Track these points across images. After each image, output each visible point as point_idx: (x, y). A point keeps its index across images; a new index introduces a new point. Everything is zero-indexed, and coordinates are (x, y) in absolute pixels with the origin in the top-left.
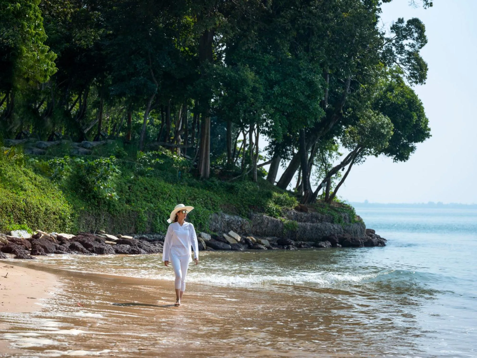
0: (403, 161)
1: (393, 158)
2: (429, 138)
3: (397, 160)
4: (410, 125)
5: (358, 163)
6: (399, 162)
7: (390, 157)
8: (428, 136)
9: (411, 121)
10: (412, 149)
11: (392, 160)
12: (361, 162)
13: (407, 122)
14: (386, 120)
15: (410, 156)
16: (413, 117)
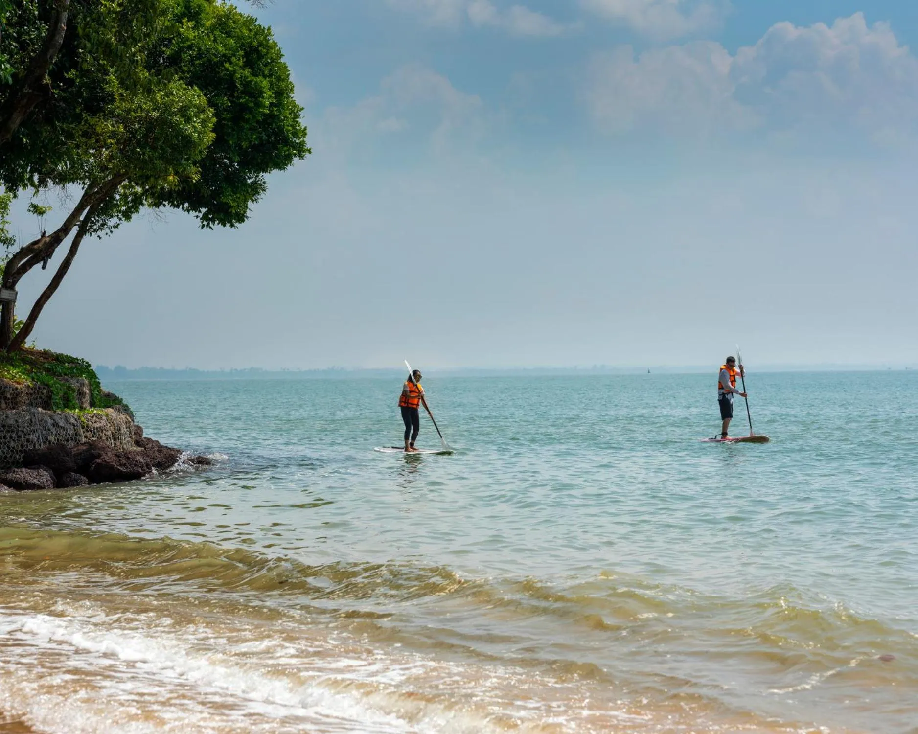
0: (228, 225)
1: (201, 215)
2: (301, 157)
3: (213, 222)
4: (254, 117)
5: (99, 233)
6: (217, 226)
7: (193, 213)
8: (301, 150)
9: (259, 105)
10: (256, 189)
11: (198, 222)
12: (107, 230)
13: (244, 108)
14: (196, 96)
15: (248, 213)
16: (261, 93)
